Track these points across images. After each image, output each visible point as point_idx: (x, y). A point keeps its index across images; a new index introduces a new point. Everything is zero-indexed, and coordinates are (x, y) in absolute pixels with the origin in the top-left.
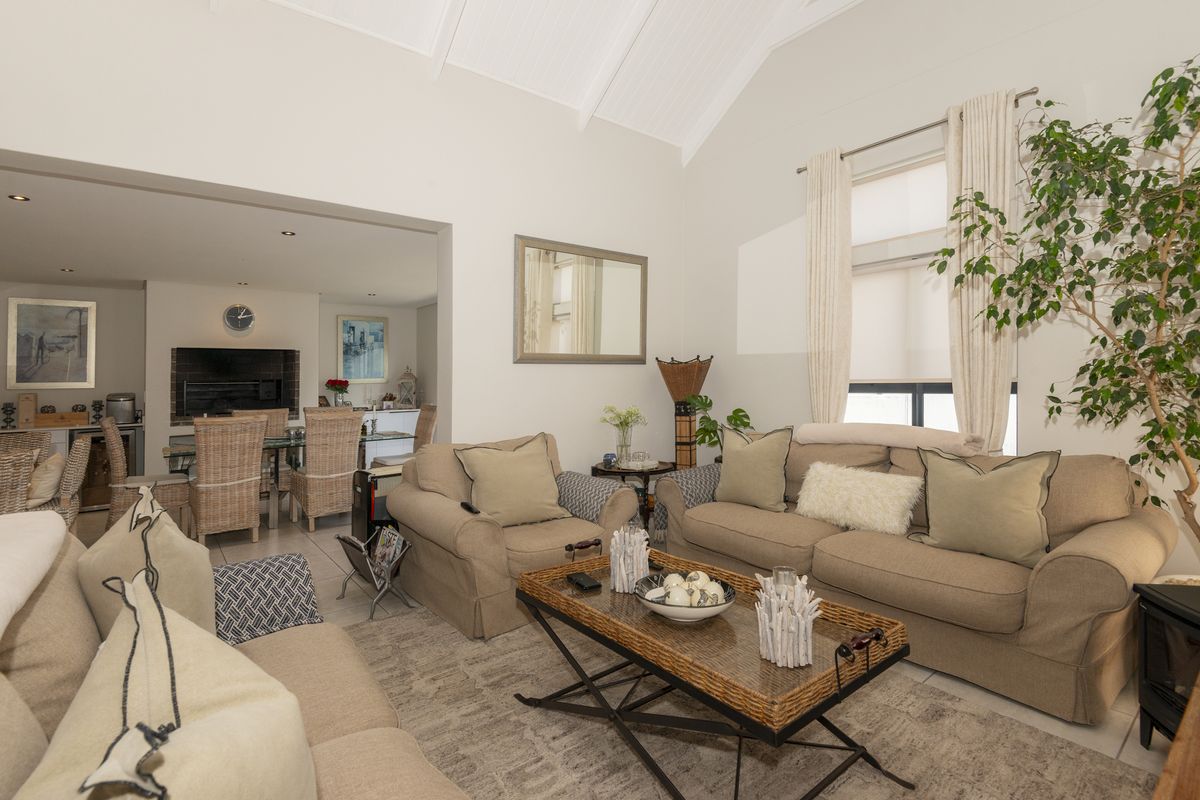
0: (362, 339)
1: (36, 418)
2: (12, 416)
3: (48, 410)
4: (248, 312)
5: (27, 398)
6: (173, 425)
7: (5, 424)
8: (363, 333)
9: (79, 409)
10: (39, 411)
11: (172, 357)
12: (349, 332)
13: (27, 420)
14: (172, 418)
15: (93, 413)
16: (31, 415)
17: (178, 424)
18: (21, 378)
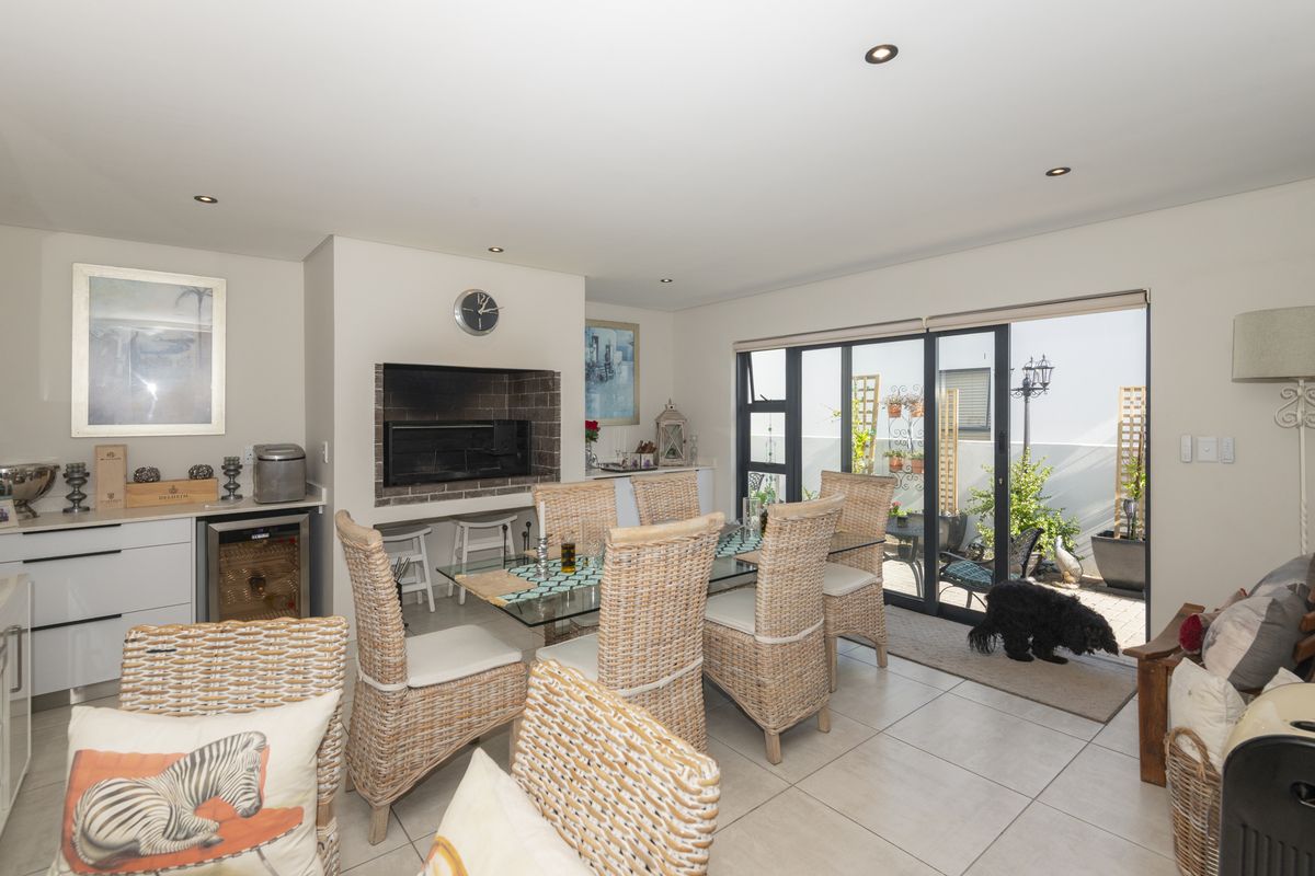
0: (607, 357)
1: (127, 491)
2: (83, 490)
3: (146, 476)
4: (491, 303)
5: (111, 455)
6: (379, 504)
7: (70, 505)
8: (608, 347)
9: (200, 473)
10: (131, 479)
11: (377, 378)
12: (591, 346)
13: (111, 496)
14: (378, 494)
15: (224, 480)
16: (118, 486)
17: (386, 503)
18: (96, 417)
